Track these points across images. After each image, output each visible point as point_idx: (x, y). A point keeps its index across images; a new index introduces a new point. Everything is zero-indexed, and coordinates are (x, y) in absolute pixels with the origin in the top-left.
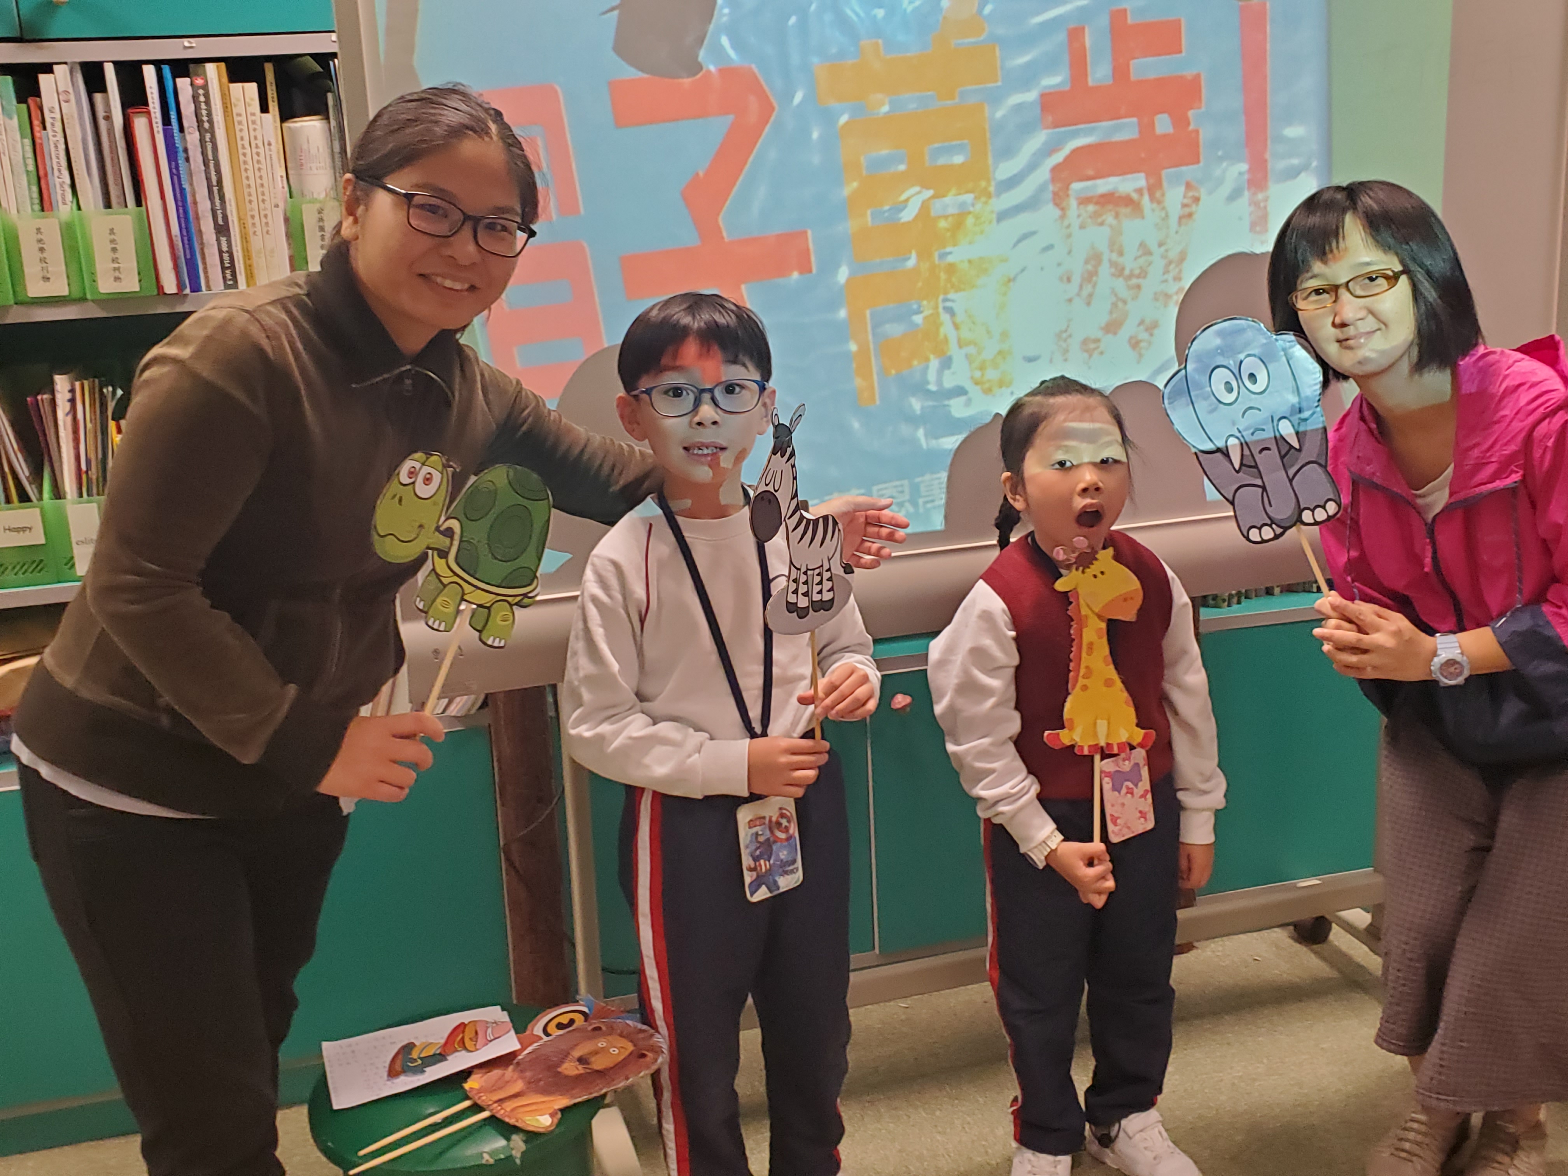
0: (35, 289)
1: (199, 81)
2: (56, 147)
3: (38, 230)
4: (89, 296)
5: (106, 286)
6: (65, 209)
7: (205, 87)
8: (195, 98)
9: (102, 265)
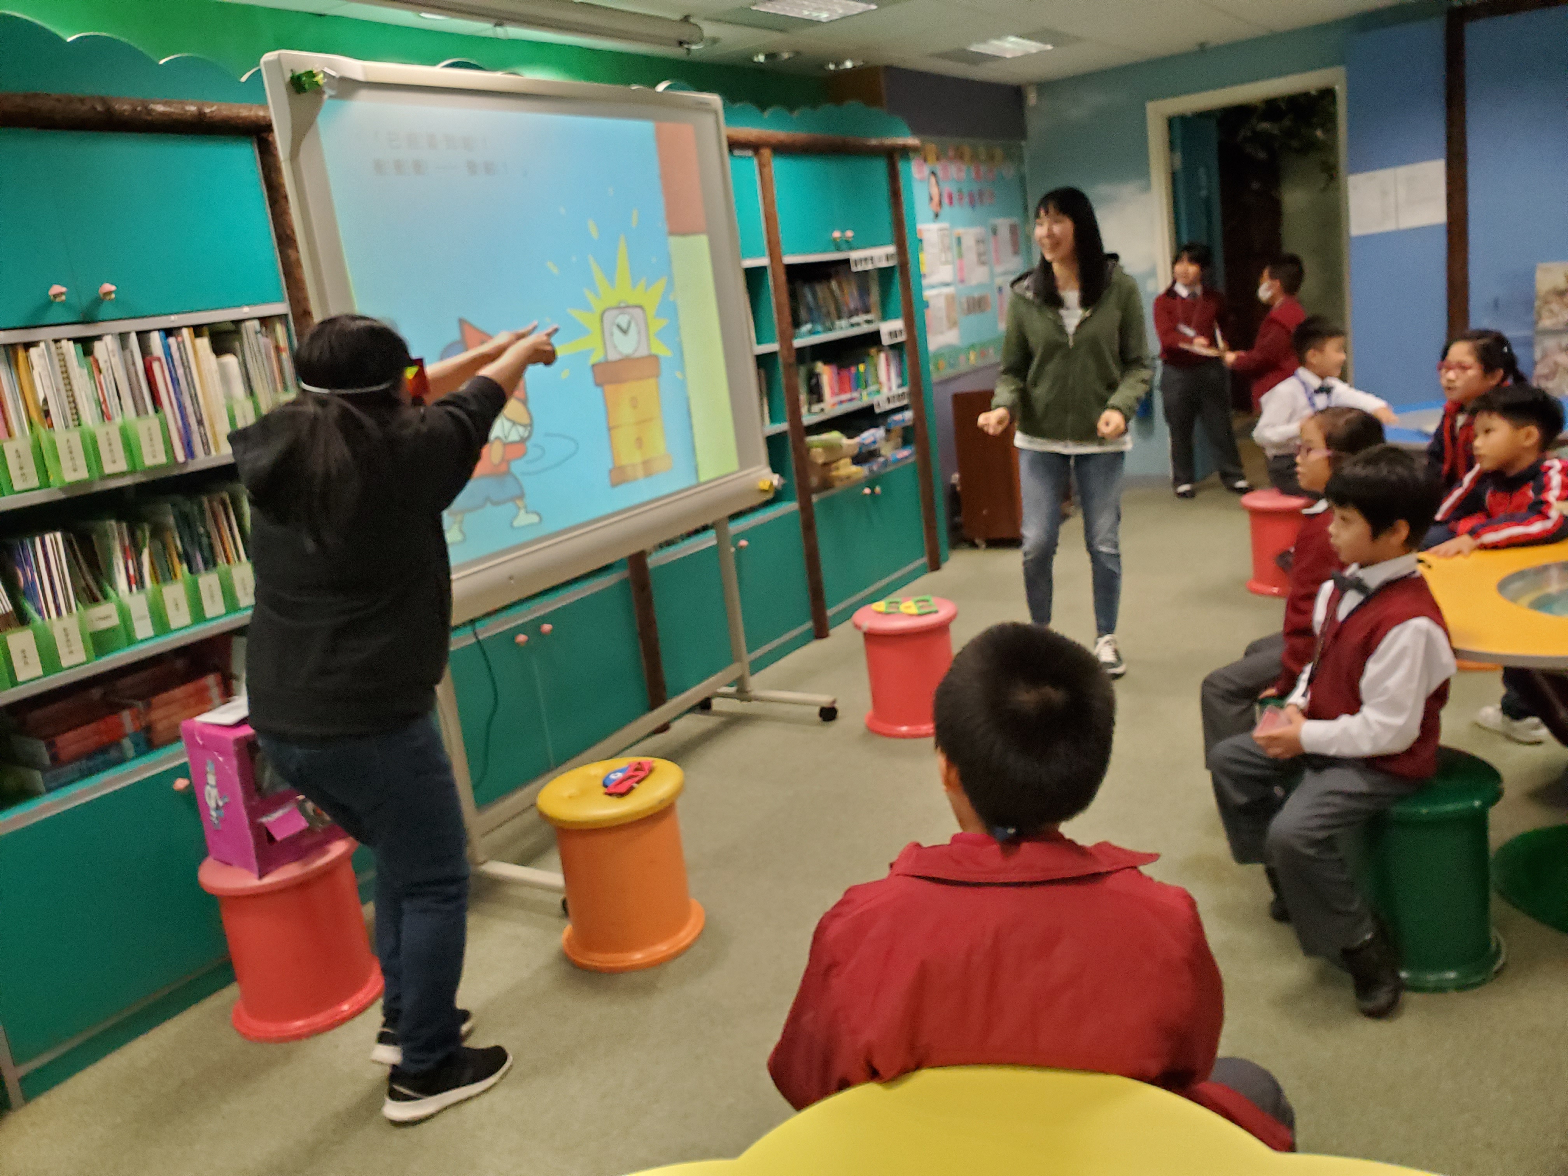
0: (109, 469)
1: (180, 339)
2: (111, 383)
3: (107, 433)
4: (138, 468)
5: (149, 461)
6: (118, 420)
7: (183, 342)
8: (179, 348)
9: (146, 449)
